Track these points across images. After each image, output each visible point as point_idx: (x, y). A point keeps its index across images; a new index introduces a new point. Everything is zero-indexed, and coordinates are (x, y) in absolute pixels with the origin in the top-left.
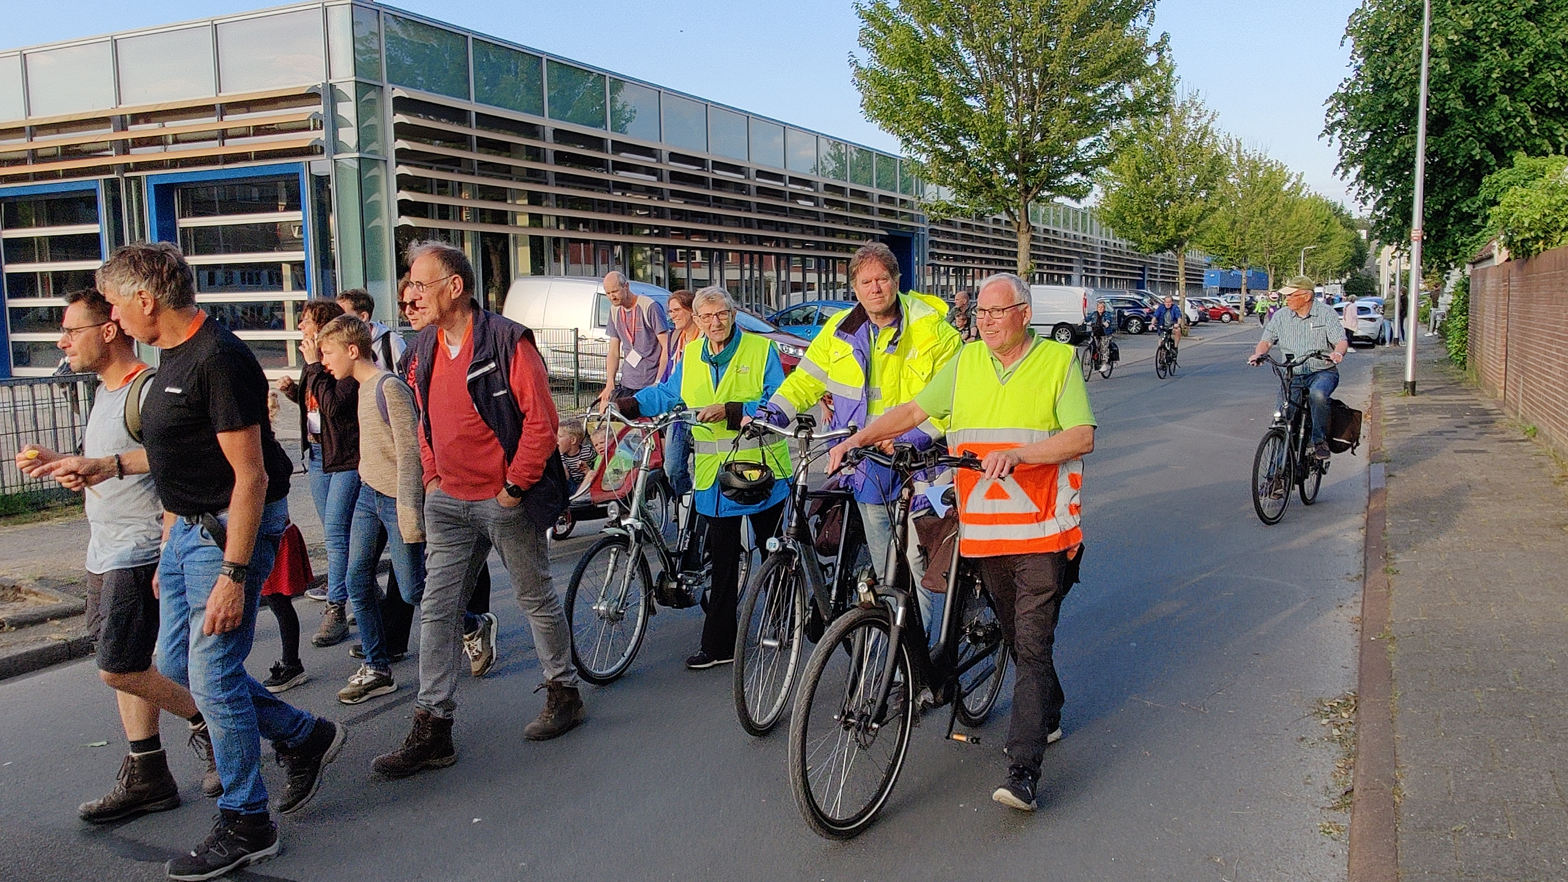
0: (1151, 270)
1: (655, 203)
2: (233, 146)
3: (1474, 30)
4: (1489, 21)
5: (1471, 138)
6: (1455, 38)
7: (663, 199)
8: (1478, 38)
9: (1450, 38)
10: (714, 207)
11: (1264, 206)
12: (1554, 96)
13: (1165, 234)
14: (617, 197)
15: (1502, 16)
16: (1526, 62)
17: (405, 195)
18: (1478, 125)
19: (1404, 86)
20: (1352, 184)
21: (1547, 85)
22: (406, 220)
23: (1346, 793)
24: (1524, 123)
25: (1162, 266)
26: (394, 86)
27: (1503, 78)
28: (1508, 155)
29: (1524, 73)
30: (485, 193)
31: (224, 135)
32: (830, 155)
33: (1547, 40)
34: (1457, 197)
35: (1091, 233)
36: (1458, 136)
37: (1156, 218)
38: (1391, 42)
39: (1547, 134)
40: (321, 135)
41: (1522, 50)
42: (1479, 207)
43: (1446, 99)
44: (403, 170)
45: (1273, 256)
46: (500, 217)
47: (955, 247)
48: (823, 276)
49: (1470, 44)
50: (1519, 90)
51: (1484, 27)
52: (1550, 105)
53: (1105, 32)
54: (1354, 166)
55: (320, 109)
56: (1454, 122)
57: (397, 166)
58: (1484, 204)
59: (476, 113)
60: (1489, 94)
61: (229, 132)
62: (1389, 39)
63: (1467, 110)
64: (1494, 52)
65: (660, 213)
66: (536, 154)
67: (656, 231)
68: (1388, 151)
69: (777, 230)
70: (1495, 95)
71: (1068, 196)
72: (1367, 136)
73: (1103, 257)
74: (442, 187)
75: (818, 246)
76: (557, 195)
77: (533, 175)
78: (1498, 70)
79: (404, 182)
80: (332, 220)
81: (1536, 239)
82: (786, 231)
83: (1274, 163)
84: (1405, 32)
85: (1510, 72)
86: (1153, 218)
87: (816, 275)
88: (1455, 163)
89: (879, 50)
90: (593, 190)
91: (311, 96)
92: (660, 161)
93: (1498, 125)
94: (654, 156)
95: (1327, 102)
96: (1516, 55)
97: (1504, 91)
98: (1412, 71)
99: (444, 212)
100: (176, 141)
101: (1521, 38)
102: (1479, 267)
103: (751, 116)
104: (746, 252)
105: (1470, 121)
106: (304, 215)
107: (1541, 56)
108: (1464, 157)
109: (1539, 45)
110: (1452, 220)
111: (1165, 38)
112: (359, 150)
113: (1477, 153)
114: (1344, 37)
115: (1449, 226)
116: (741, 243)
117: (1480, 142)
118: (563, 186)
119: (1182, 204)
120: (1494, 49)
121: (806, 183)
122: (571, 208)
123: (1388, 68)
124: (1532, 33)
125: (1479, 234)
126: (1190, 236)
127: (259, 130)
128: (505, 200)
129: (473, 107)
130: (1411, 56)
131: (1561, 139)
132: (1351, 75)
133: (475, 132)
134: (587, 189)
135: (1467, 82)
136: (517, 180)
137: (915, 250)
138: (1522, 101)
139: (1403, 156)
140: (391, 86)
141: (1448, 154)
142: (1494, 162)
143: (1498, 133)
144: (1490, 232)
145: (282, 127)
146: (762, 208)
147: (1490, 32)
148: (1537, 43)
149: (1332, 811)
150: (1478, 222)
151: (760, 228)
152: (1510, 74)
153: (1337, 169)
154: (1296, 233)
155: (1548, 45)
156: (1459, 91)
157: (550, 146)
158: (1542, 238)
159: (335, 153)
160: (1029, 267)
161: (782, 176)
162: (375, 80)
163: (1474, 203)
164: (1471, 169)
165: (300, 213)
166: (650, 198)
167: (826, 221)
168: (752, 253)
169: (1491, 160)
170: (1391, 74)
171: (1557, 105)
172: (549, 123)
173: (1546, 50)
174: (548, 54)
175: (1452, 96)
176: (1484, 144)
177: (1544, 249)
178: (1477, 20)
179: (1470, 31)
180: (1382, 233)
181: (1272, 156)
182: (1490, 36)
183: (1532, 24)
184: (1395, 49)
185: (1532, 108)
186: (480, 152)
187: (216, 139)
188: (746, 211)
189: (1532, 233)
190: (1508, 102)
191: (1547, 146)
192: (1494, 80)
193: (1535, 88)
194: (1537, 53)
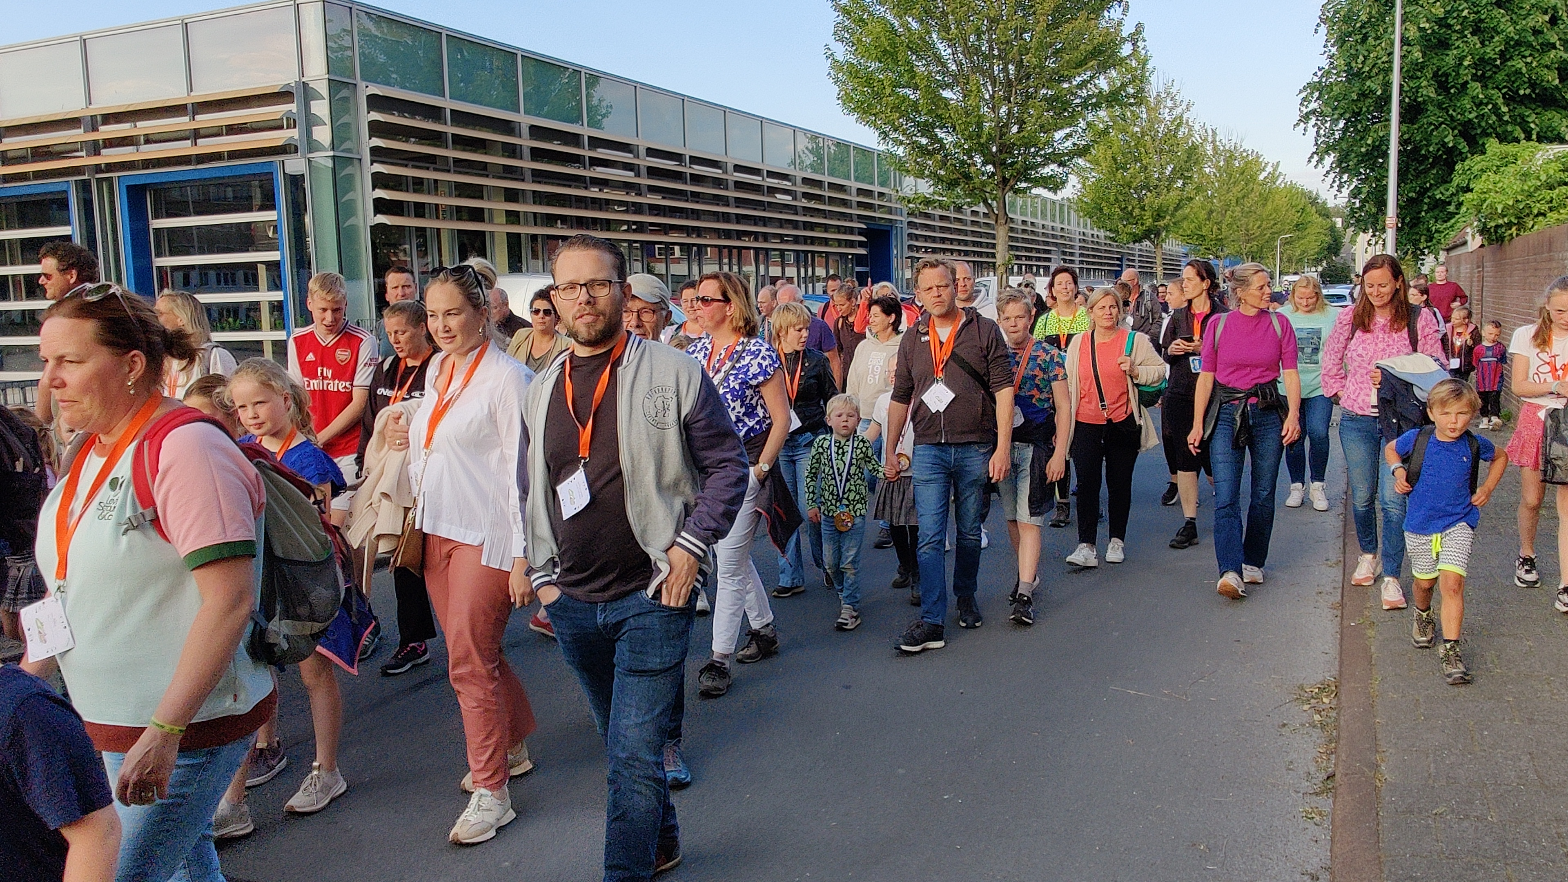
0: (1129, 260)
1: (633, 198)
2: (206, 146)
3: (1446, 18)
4: (1460, 8)
5: (1443, 126)
6: (1427, 26)
7: (640, 195)
8: (1449, 26)
9: (1421, 26)
10: (692, 201)
11: (1240, 195)
12: (1525, 83)
13: (1142, 225)
14: (594, 193)
15: (1473, 4)
16: (1497, 50)
17: (380, 193)
18: (1451, 112)
19: (1377, 74)
20: (1328, 172)
21: (1518, 72)
22: (382, 219)
23: (1328, 778)
24: (1496, 110)
25: (1140, 256)
26: (368, 84)
27: (1475, 66)
28: (1480, 142)
29: (1495, 60)
30: (462, 190)
31: (196, 135)
32: (807, 148)
33: (1518, 27)
34: (1431, 185)
35: (1069, 224)
36: (1431, 124)
37: (1133, 208)
38: (1364, 31)
39: (1518, 120)
40: (294, 134)
41: (1493, 37)
42: (1453, 194)
43: (1419, 87)
44: (378, 168)
45: (1249, 245)
46: (477, 215)
47: (934, 239)
48: (802, 270)
49: (1441, 32)
50: (1490, 77)
51: (1455, 15)
52: (1522, 92)
53: (1080, 22)
54: (1329, 155)
55: (293, 107)
56: (1427, 110)
57: (372, 164)
58: (1457, 191)
59: (451, 110)
60: (1461, 81)
61: (202, 132)
62: (1361, 27)
63: (1440, 98)
64: (1466, 39)
65: (638, 208)
66: (512, 151)
67: (634, 227)
68: (1362, 138)
69: (756, 224)
70: (1467, 82)
71: (1045, 188)
72: (1341, 124)
73: (1081, 248)
74: (418, 185)
75: (796, 240)
76: (534, 192)
77: (510, 172)
78: (1469, 58)
79: (379, 181)
80: (308, 220)
81: (1509, 225)
82: (765, 225)
83: (1250, 153)
84: (1378, 20)
85: (1482, 59)
86: (1130, 208)
87: (795, 269)
88: (1428, 151)
89: (856, 44)
90: (570, 186)
91: (283, 96)
92: (637, 156)
93: (1470, 112)
94: (630, 152)
95: (1301, 91)
96: (1487, 43)
97: (1475, 78)
98: (1385, 59)
99: (420, 210)
100: (148, 141)
101: (1492, 26)
102: (1453, 253)
103: (728, 110)
104: (725, 247)
105: (1443, 109)
106: (279, 214)
107: (1512, 43)
108: (1436, 144)
109: (1510, 33)
110: (1425, 207)
111: (1139, 29)
112: (333, 149)
113: (1450, 140)
114: (1318, 25)
115: (1423, 214)
116: (719, 238)
117: (1453, 129)
118: (539, 182)
119: (1158, 194)
120: (1466, 36)
121: (784, 177)
122: (548, 204)
123: (1361, 57)
124: (1503, 20)
125: (1453, 221)
126: (1166, 228)
127: (232, 130)
128: (482, 198)
129: (448, 104)
130: (1383, 44)
131: (1532, 126)
132: (1324, 63)
133: (450, 130)
134: (565, 186)
135: (1439, 70)
136: (493, 177)
137: (894, 244)
138: (1493, 88)
139: (1377, 144)
140: (364, 84)
141: (1421, 141)
142: (1467, 149)
143: (1470, 120)
144: (1464, 219)
145: (254, 126)
146: (739, 202)
147: (1461, 20)
148: (1508, 31)
149: (1314, 797)
150: (1452, 208)
151: (738, 223)
152: (1481, 62)
153: (1312, 157)
154: (1272, 222)
155: (1518, 32)
156: (1432, 78)
157: (526, 142)
158: (1515, 224)
159: (310, 152)
160: (1007, 258)
161: (759, 170)
162: (349, 77)
163: (1447, 190)
164: (1444, 157)
165: (275, 212)
166: (627, 193)
167: (805, 215)
168: (730, 248)
169: (1463, 146)
170: (1363, 63)
171: (1528, 91)
172: (525, 120)
173: (1516, 37)
174: (523, 50)
175: (1425, 83)
176: (1456, 132)
177: (1517, 235)
178: (1448, 8)
179: (1441, 19)
180: (1358, 221)
181: (1247, 145)
182: (1461, 24)
183: (1502, 11)
184: (1367, 39)
185: (1504, 95)
186: (455, 149)
187: (187, 139)
188: (724, 205)
189: (1506, 220)
190: (1479, 90)
191: (1519, 133)
192: (1466, 68)
193: (1506, 75)
194: (1508, 40)
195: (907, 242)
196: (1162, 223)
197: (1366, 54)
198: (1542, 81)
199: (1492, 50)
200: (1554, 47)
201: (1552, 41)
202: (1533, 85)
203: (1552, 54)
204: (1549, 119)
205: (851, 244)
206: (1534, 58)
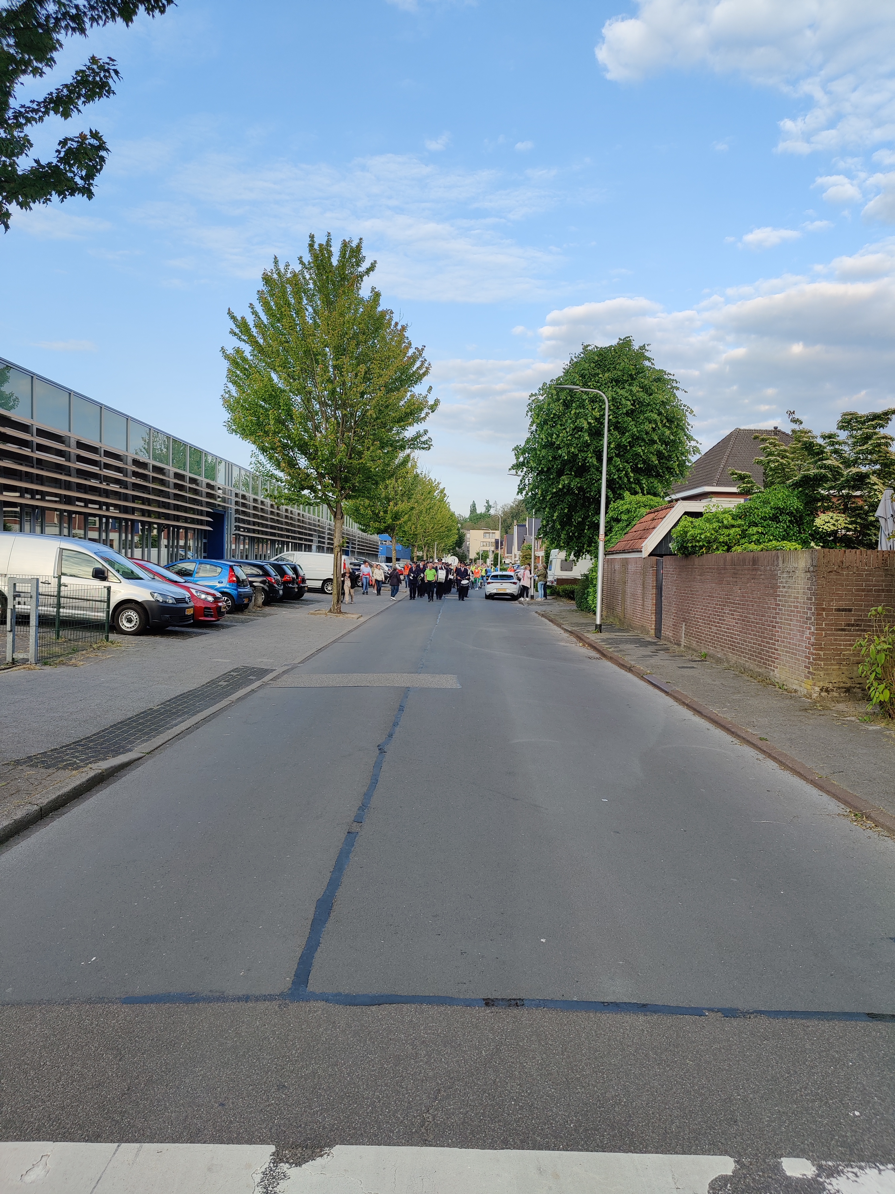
6: (592, 421)
9: (589, 421)
12: (641, 461)
15: (614, 412)
16: (628, 440)
21: (638, 455)
24: (627, 475)
27: (616, 448)
28: (618, 492)
29: (627, 446)
33: (639, 429)
36: (593, 480)
39: (637, 482)
43: (587, 457)
50: (622, 455)
52: (639, 466)
56: (590, 471)
58: (610, 520)
67: (64, 499)
68: (553, 484)
69: (144, 504)
78: (614, 443)
82: (150, 505)
88: (590, 494)
93: (614, 475)
97: (617, 455)
102: (615, 557)
107: (635, 437)
110: (587, 527)
111: (437, 402)
114: (527, 412)
115: (586, 531)
116: (120, 512)
124: (631, 424)
130: (568, 430)
131: (644, 485)
132: (529, 435)
134: (19, 463)
135: (596, 448)
137: (226, 524)
138: (624, 462)
141: (586, 489)
142: (612, 496)
143: (613, 479)
151: (133, 501)
152: (618, 446)
155: (638, 432)
161: (147, 464)
166: (62, 474)
167: (174, 499)
168: (127, 520)
171: (642, 466)
173: (637, 435)
177: (706, 553)
185: (631, 466)
189: (701, 543)
190: (619, 462)
191: (638, 489)
192: (612, 449)
193: (632, 455)
194: (633, 436)
195: (234, 524)
196: (398, 522)
197: (558, 433)
198: (649, 460)
199: (625, 440)
200: (657, 443)
201: (655, 439)
202: (644, 462)
203: (655, 446)
204: (651, 483)
205: (201, 522)
206: (646, 447)
